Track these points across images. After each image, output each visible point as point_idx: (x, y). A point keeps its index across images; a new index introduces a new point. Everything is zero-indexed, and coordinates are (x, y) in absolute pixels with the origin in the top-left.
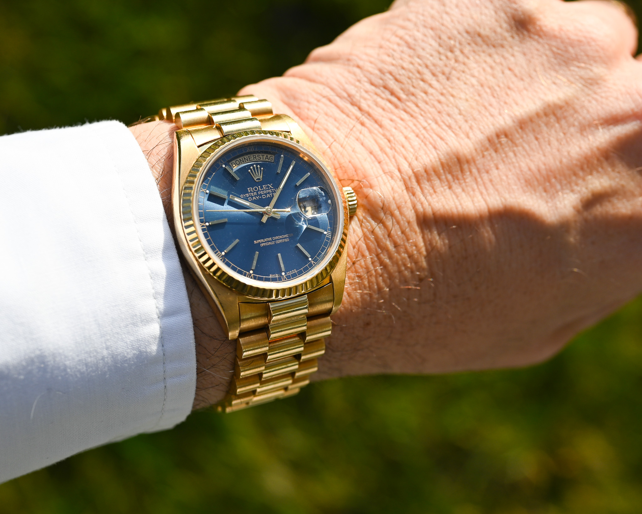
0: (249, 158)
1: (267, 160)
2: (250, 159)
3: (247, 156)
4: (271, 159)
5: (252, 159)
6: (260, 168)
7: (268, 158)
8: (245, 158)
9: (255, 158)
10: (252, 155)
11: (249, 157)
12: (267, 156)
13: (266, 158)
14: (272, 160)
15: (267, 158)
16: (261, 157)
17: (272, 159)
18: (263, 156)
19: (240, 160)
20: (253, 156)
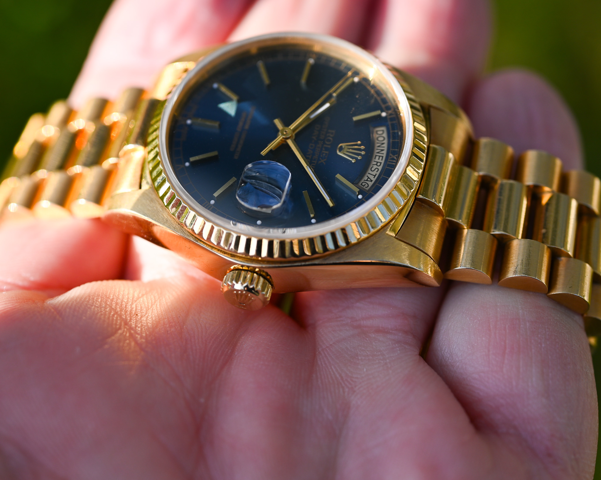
0: (380, 156)
1: (366, 178)
2: (377, 157)
3: (384, 156)
4: (363, 184)
5: (377, 160)
6: (356, 159)
7: (367, 180)
8: (382, 150)
9: (376, 164)
10: (383, 162)
11: (382, 157)
12: (371, 181)
13: (369, 178)
14: (361, 184)
15: (369, 180)
16: (374, 173)
17: (364, 186)
18: (375, 176)
19: (383, 144)
20: (381, 163)
